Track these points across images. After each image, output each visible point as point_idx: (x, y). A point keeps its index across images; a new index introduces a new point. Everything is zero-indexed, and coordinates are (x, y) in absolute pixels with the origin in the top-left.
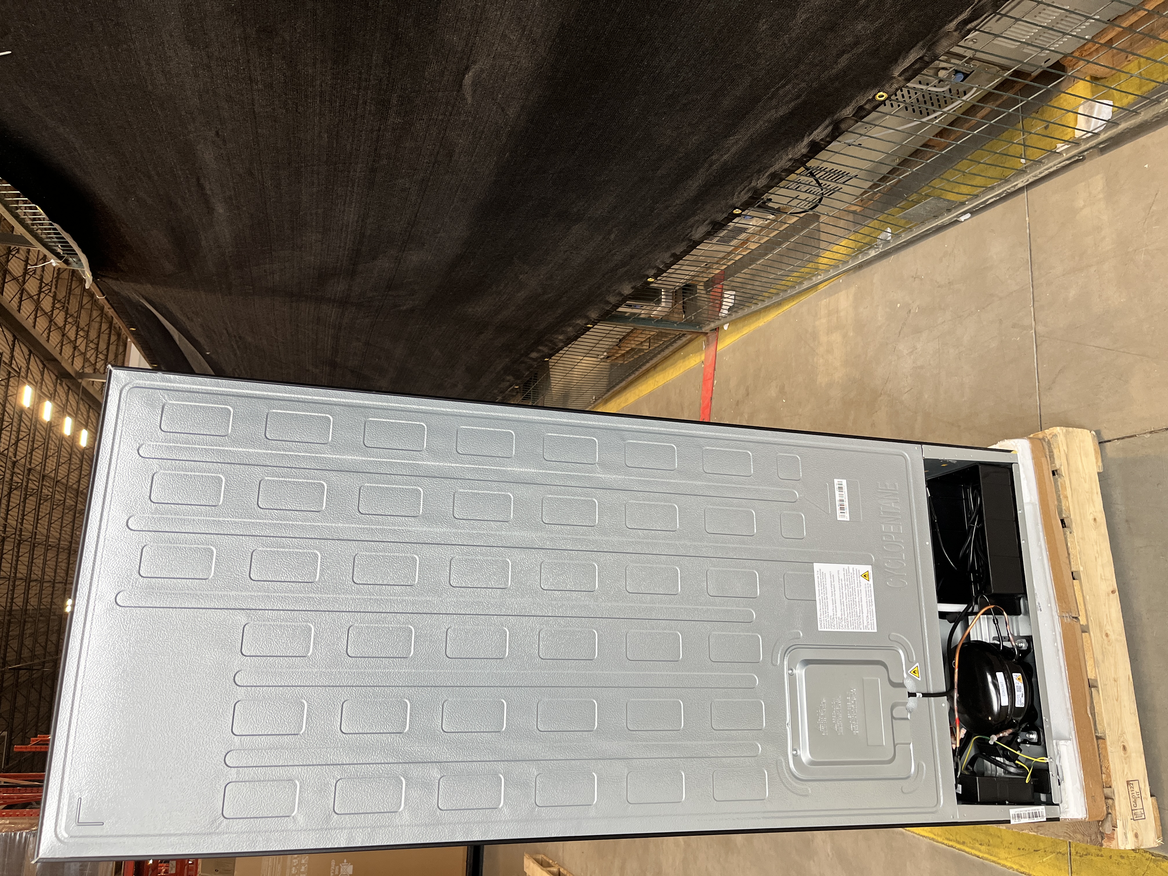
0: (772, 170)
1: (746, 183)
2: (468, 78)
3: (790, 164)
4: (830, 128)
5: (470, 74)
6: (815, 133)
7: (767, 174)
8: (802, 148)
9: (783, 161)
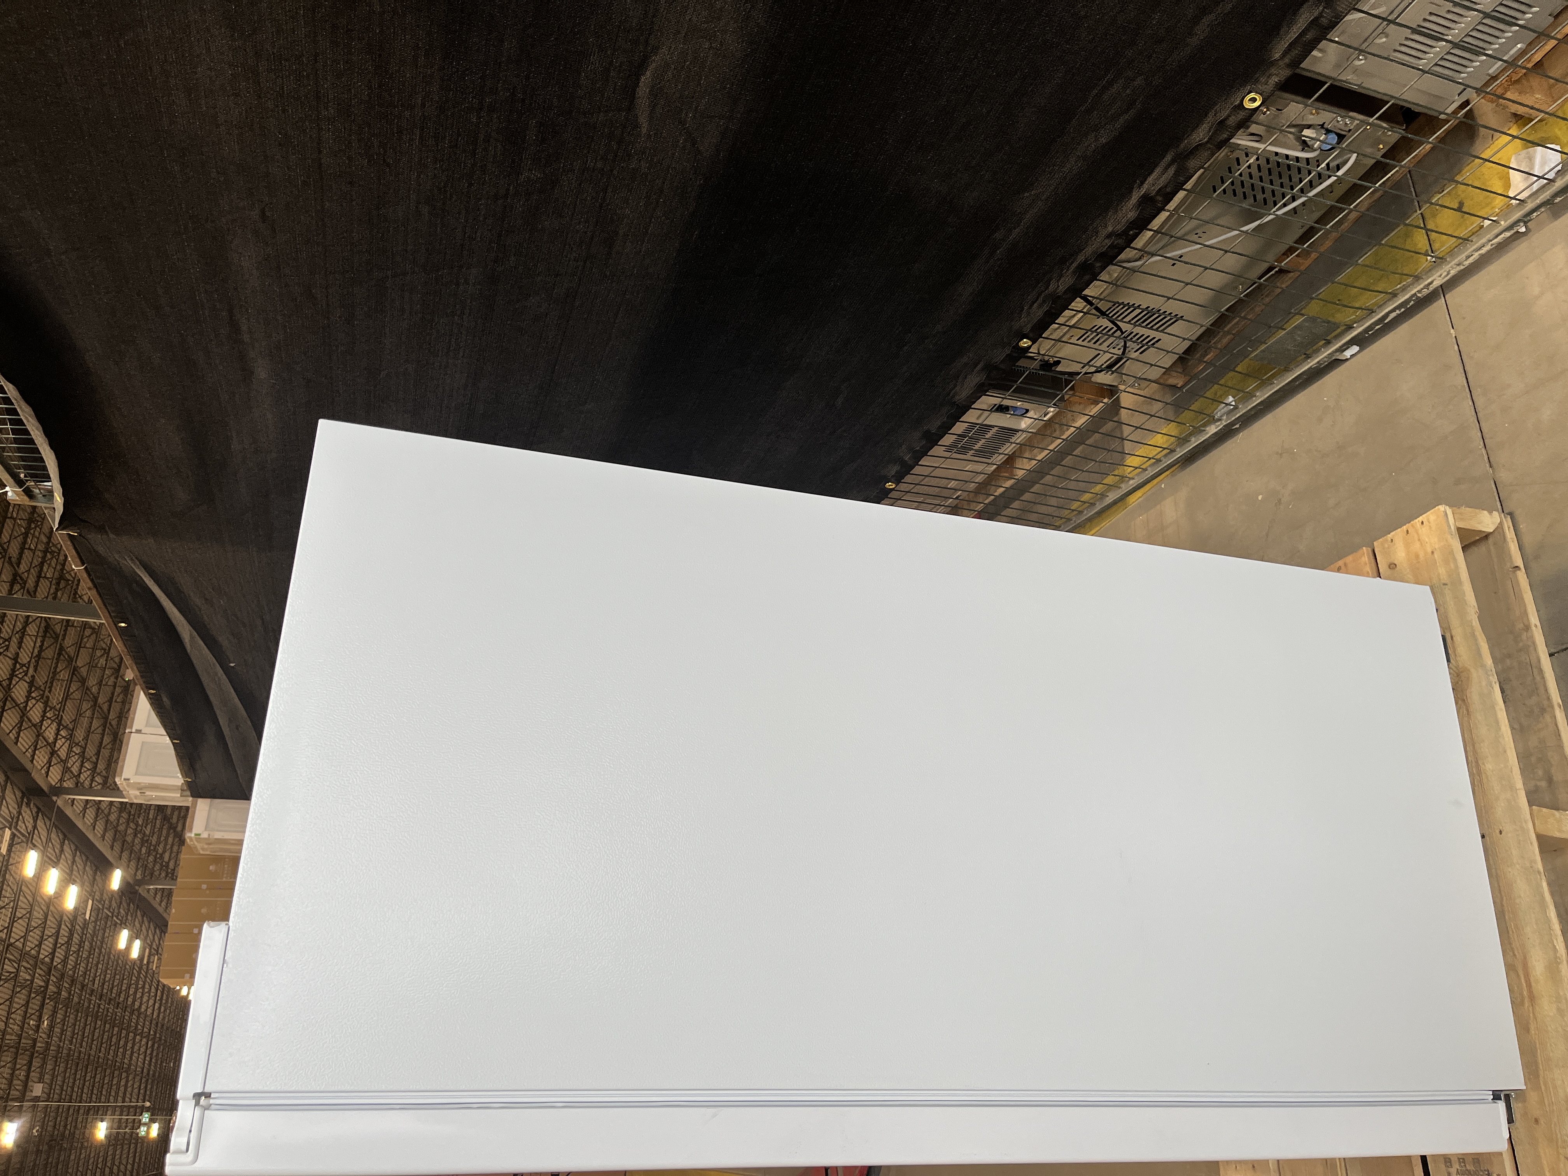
0: (1081, 258)
1: (1040, 288)
2: (646, 79)
3: (1108, 242)
4: (1171, 171)
5: (648, 73)
6: (1150, 179)
8: (1128, 211)
9: (1099, 239)
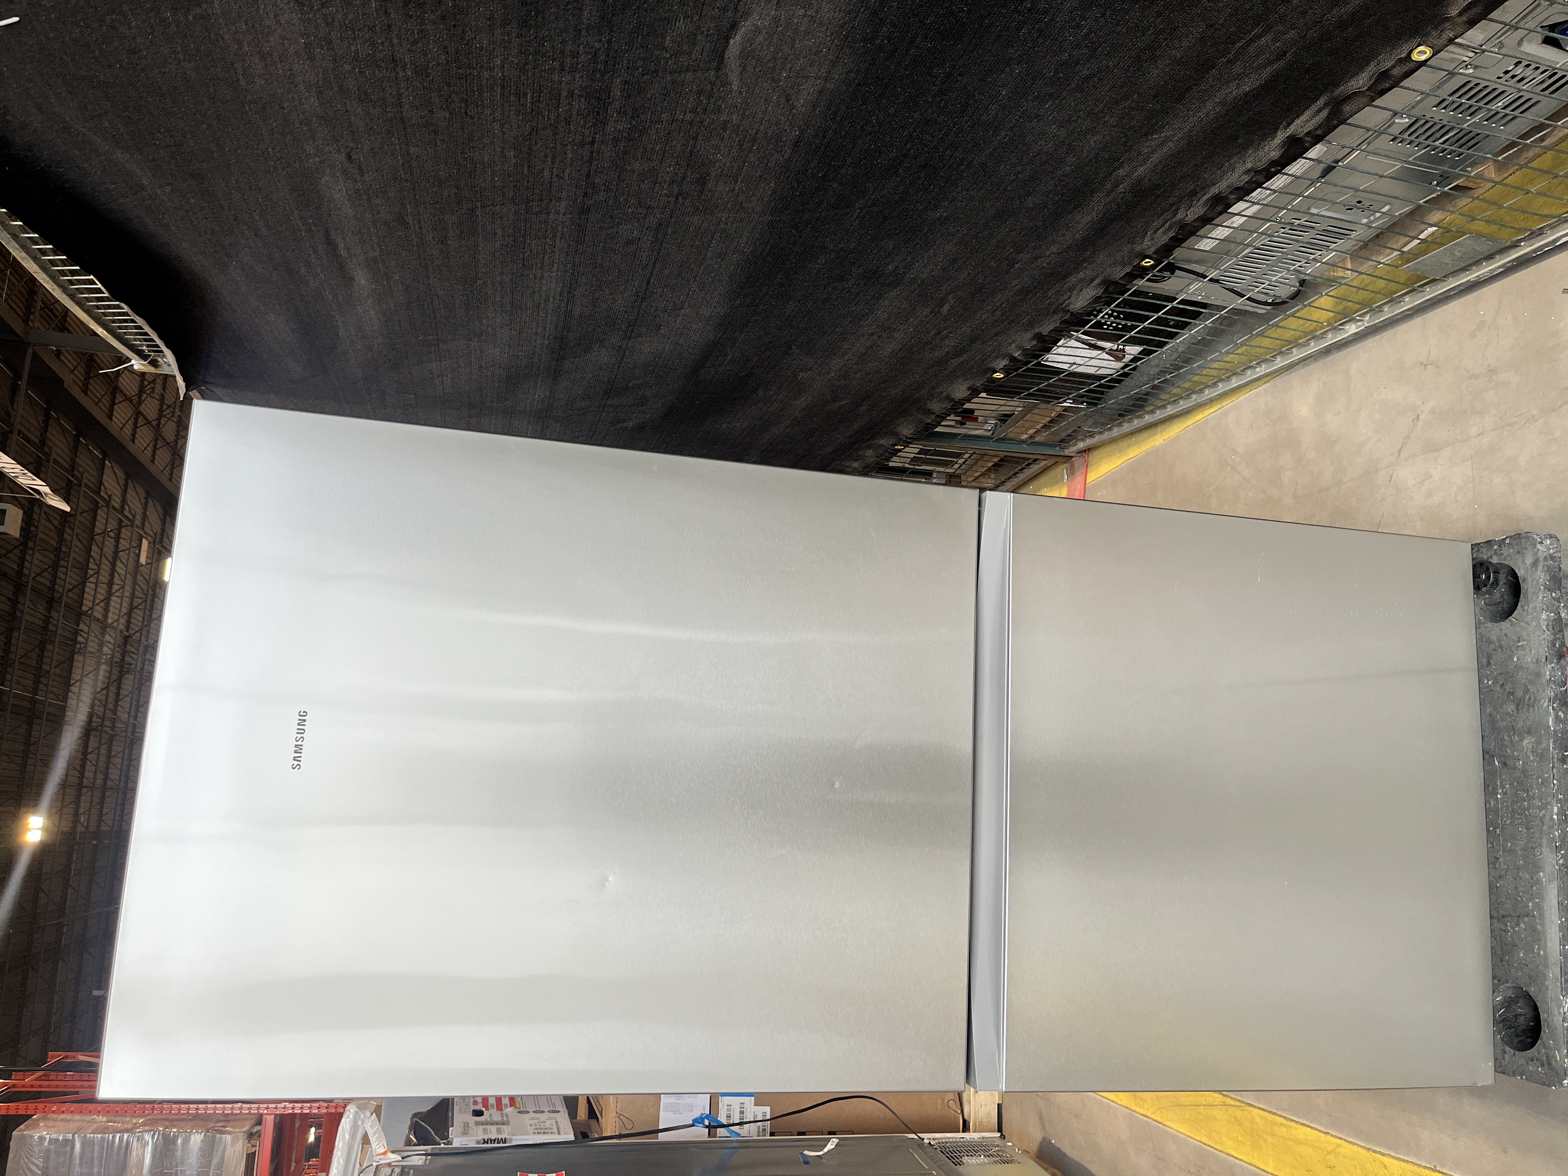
0: (1214, 190)
1: (1166, 216)
2: (735, 43)
3: (1246, 178)
4: (1324, 114)
5: (738, 37)
6: (1298, 122)
7: (1205, 198)
8: (1272, 149)
9: (1236, 175)
